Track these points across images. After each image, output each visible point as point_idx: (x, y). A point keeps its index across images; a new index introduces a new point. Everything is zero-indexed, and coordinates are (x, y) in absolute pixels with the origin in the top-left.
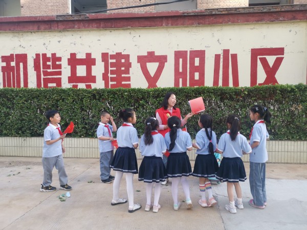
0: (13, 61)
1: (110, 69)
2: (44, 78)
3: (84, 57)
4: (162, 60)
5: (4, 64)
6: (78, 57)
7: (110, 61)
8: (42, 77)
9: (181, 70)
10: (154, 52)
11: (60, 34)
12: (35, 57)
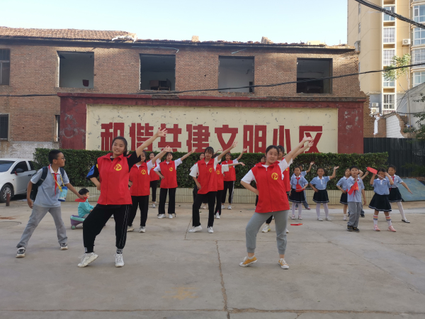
0: (112, 128)
1: (193, 137)
2: (137, 143)
3: (172, 127)
4: (234, 132)
5: (104, 131)
6: (168, 126)
7: (193, 131)
9: (248, 140)
10: (228, 125)
11: (153, 108)
12: (131, 126)
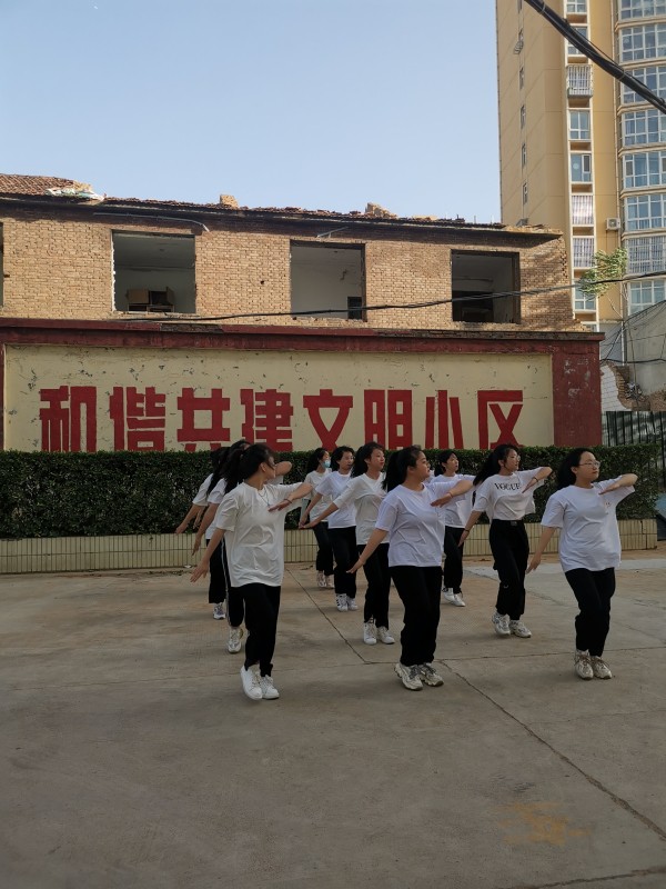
0: (67, 400)
1: (256, 416)
2: (129, 432)
3: (209, 395)
4: (345, 404)
6: (197, 395)
7: (256, 403)
8: (126, 429)
9: (375, 421)
10: (331, 391)
11: (164, 354)
12: (112, 393)
